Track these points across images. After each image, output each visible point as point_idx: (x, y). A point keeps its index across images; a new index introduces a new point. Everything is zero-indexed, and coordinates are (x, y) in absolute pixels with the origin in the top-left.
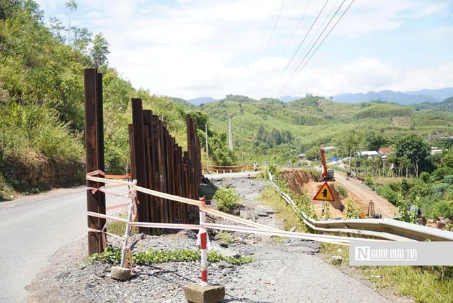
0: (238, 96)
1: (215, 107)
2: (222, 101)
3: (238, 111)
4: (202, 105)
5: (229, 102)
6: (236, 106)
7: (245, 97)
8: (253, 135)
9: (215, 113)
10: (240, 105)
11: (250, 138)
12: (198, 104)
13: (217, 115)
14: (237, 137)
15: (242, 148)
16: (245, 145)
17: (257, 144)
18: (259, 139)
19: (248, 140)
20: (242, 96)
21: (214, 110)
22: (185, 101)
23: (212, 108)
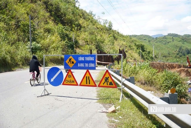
0: (173, 34)
1: (162, 39)
2: (165, 36)
3: (171, 40)
4: (156, 38)
5: (168, 37)
6: (171, 38)
7: (176, 34)
8: (177, 50)
9: (162, 41)
10: (173, 38)
11: (175, 52)
12: (155, 38)
13: (162, 42)
14: (169, 51)
15: (171, 55)
16: (173, 54)
17: (178, 54)
18: (179, 52)
19: (174, 52)
20: (175, 34)
21: (161, 40)
22: (150, 36)
23: (160, 39)
